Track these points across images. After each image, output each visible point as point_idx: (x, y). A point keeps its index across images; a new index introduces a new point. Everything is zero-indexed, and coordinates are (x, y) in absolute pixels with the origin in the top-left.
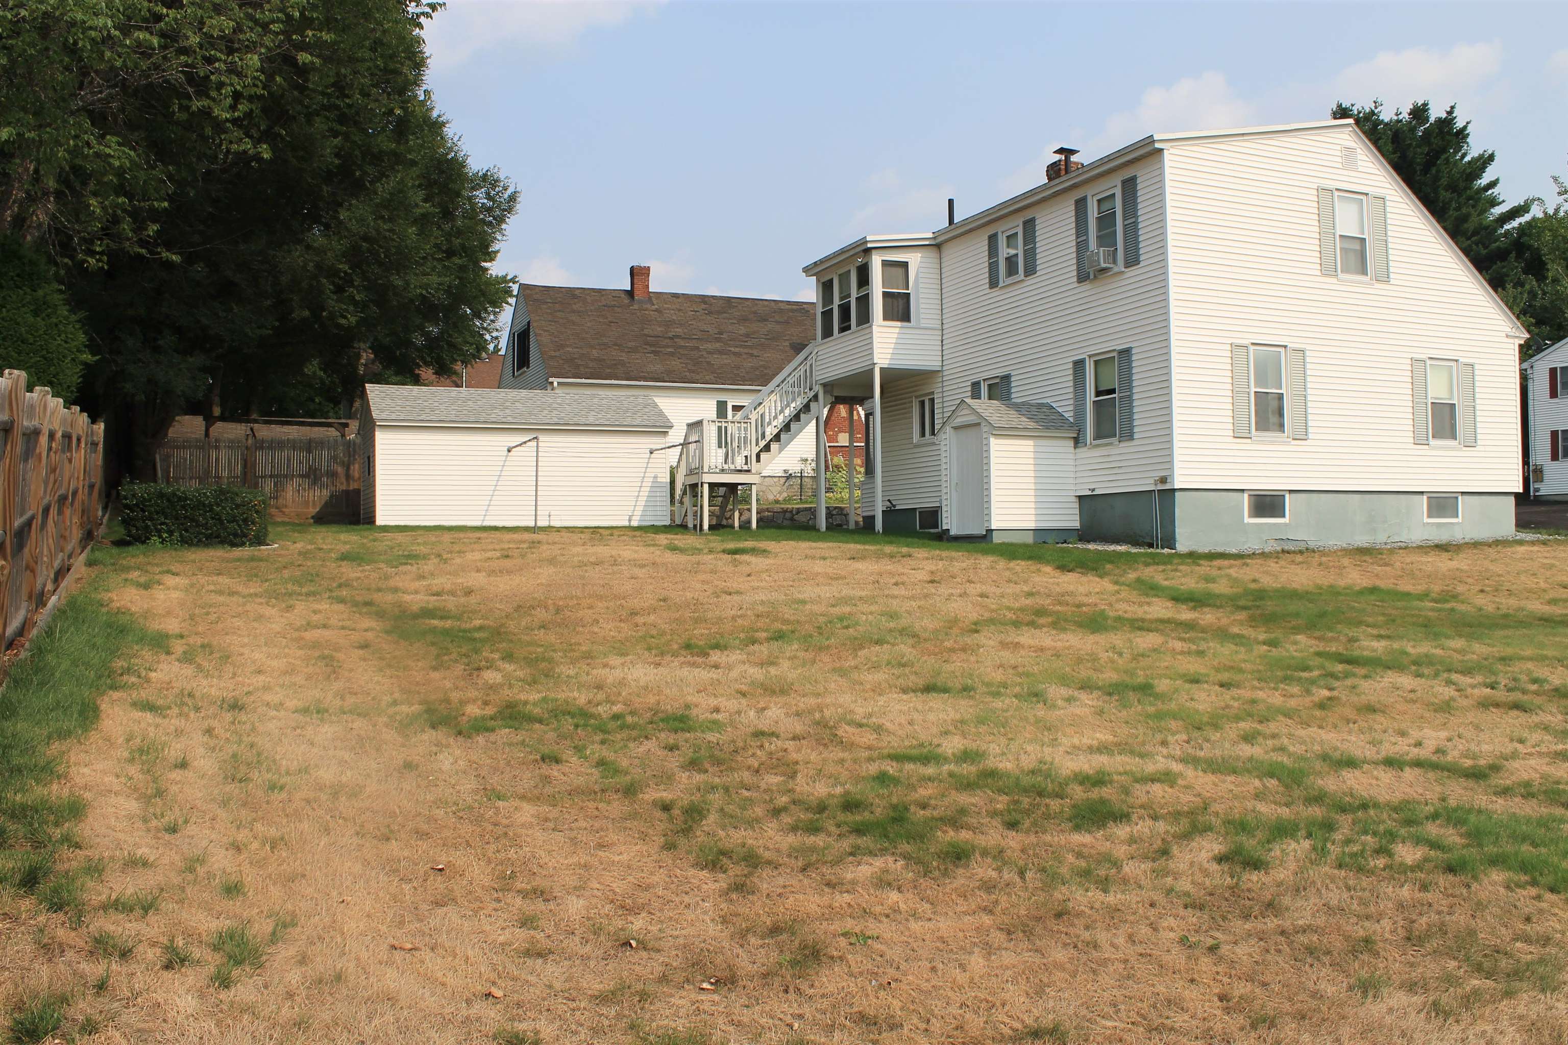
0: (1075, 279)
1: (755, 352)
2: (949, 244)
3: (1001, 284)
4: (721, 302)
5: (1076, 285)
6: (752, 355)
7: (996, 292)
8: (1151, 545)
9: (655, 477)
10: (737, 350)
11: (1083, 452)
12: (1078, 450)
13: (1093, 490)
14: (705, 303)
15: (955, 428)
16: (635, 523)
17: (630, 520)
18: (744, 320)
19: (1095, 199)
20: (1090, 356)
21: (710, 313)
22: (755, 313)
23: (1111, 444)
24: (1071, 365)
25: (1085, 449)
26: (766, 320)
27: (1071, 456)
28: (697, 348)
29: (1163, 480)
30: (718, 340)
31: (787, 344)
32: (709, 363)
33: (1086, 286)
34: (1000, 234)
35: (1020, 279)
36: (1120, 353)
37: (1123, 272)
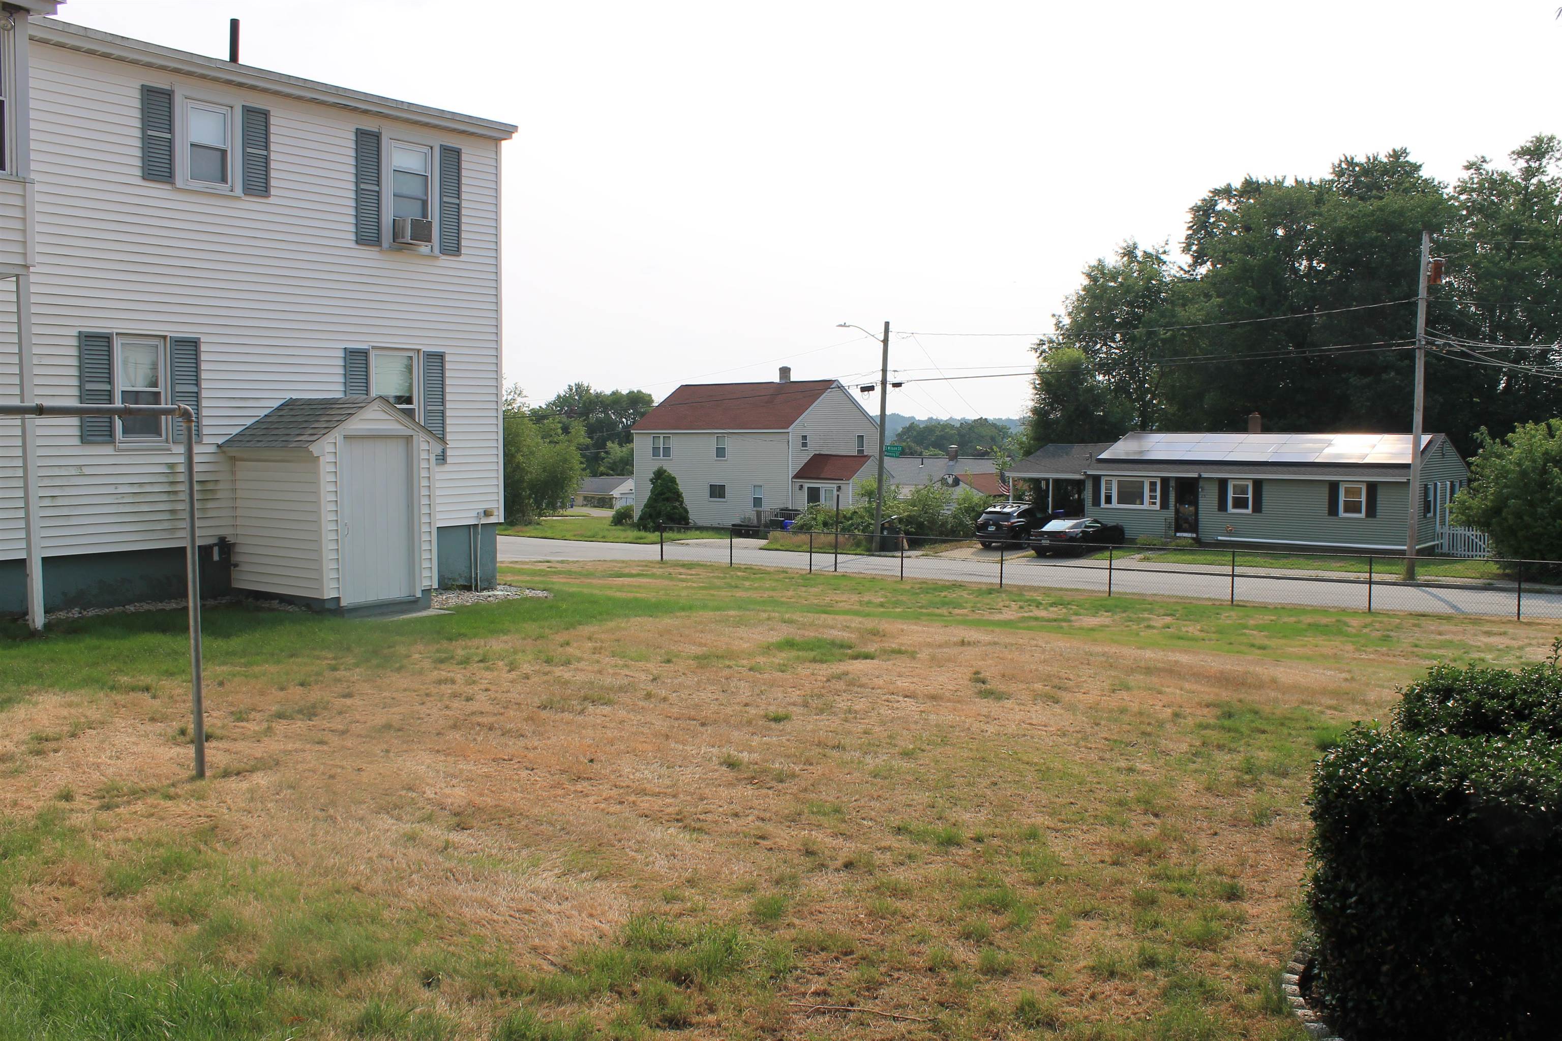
0: (352, 237)
3: (179, 182)
5: (352, 244)
8: (468, 589)
15: (347, 438)
19: (393, 145)
20: (375, 348)
24: (341, 353)
29: (488, 513)
34: (179, 100)
35: (231, 194)
36: (430, 355)
37: (437, 258)
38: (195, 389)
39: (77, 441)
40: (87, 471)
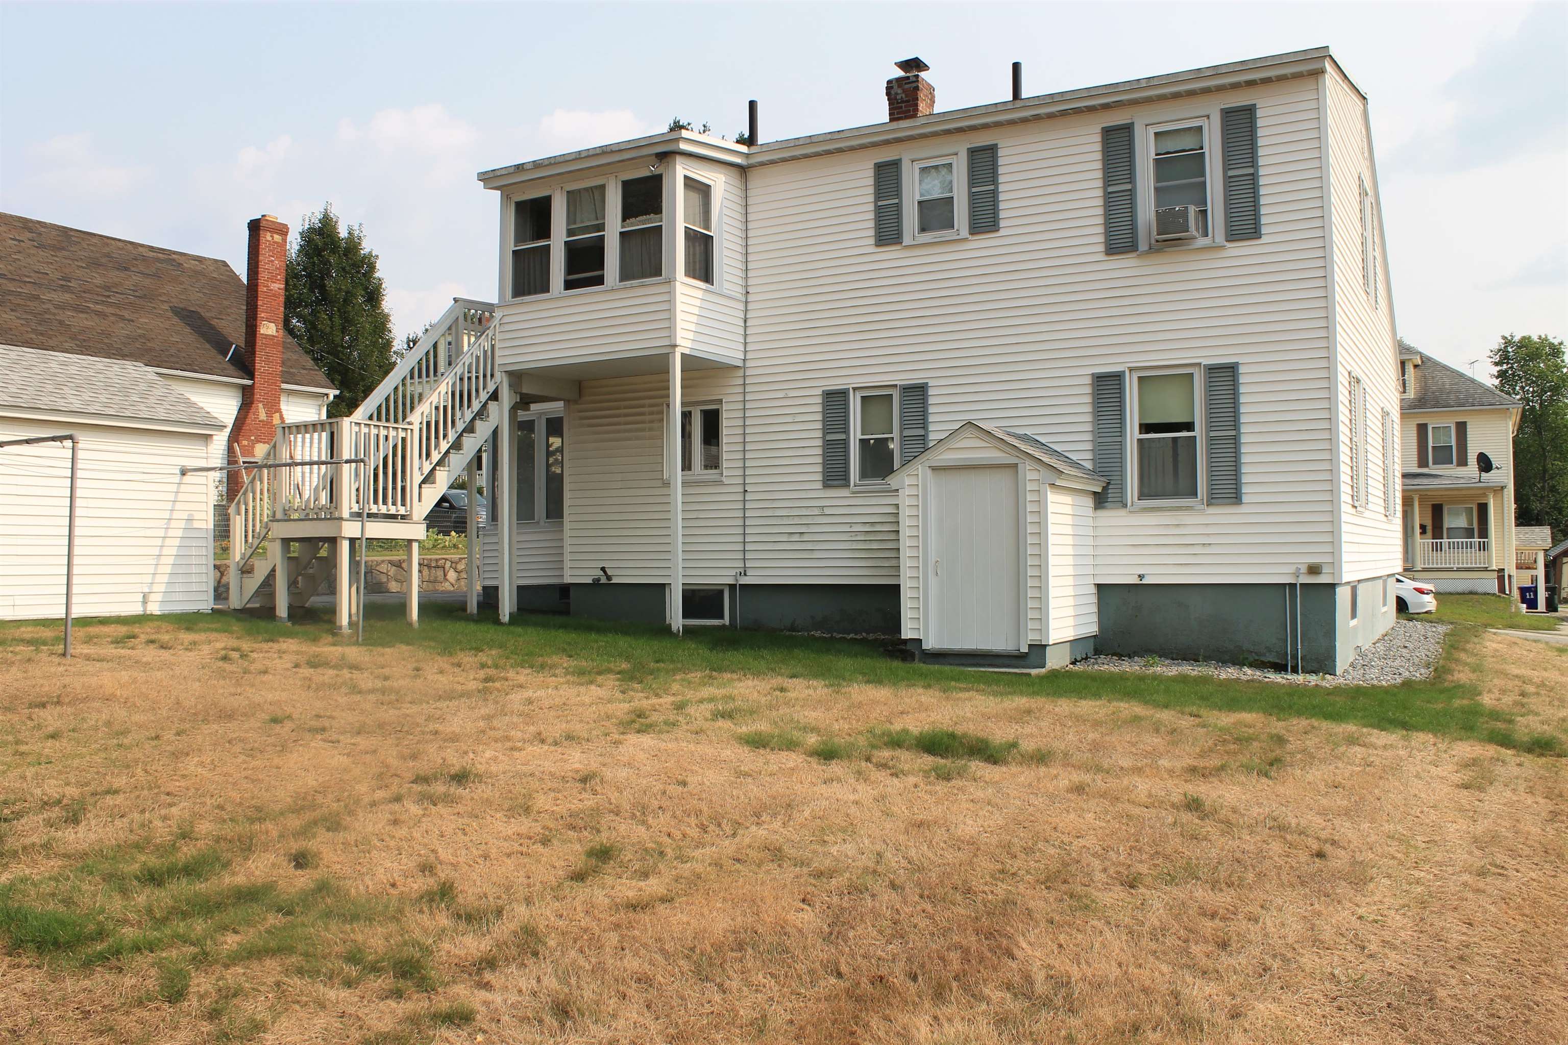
0: (1101, 248)
1: (126, 314)
2: (765, 170)
3: (907, 240)
4: (54, 233)
5: (1102, 257)
6: (122, 318)
7: (891, 253)
8: (1280, 668)
9: (190, 520)
10: (99, 307)
11: (1112, 517)
12: (1100, 513)
13: (1141, 577)
14: (31, 231)
15: (934, 469)
16: (154, 608)
17: (145, 602)
18: (94, 264)
19: (1152, 131)
20: (1131, 370)
21: (41, 247)
22: (108, 255)
23: (1188, 508)
24: (1088, 380)
25: (1122, 512)
26: (126, 269)
27: (1090, 522)
28: (37, 298)
29: (1314, 570)
30: (66, 289)
31: (166, 307)
32: (61, 323)
33: (1126, 264)
34: (906, 166)
35: (958, 237)
36: (1212, 370)
37: (1222, 247)
38: (921, 432)
39: (819, 485)
40: (827, 511)
